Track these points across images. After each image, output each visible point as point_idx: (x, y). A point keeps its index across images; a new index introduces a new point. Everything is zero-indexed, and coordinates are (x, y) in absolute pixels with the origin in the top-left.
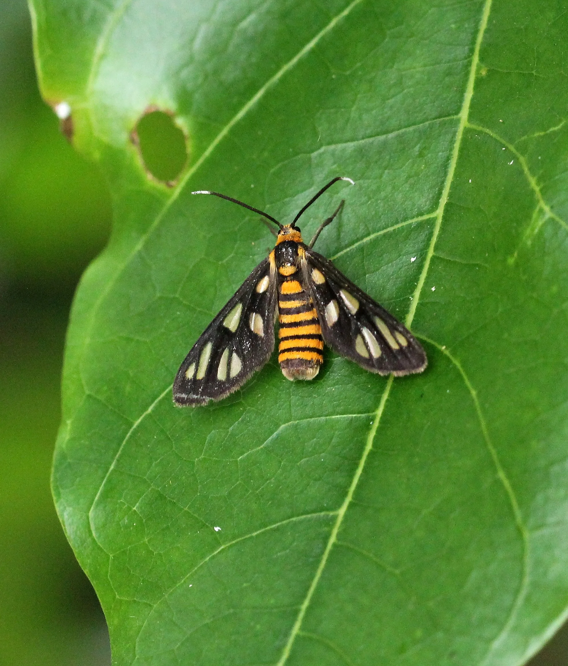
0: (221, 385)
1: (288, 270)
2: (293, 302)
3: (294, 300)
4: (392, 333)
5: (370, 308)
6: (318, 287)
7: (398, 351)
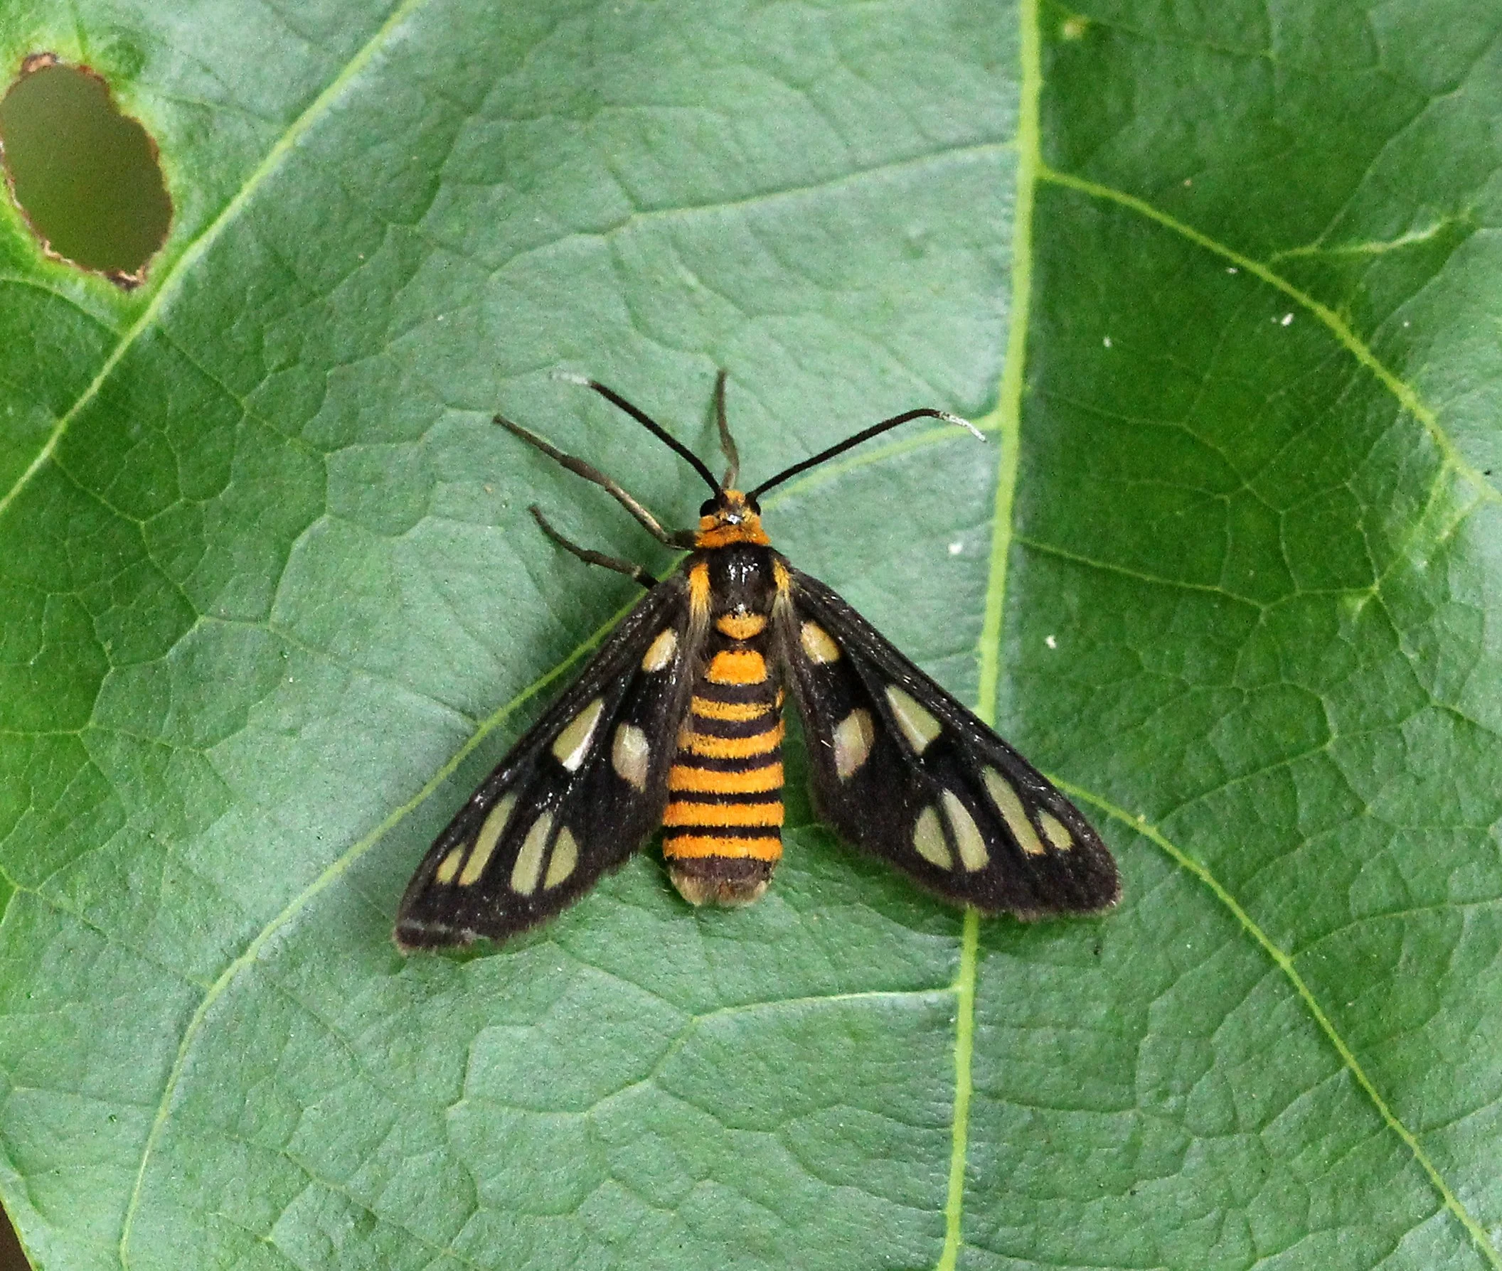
0: (515, 905)
1: (744, 624)
2: (742, 706)
3: (745, 703)
4: (1031, 816)
5: (975, 746)
6: (820, 670)
7: (1037, 859)
